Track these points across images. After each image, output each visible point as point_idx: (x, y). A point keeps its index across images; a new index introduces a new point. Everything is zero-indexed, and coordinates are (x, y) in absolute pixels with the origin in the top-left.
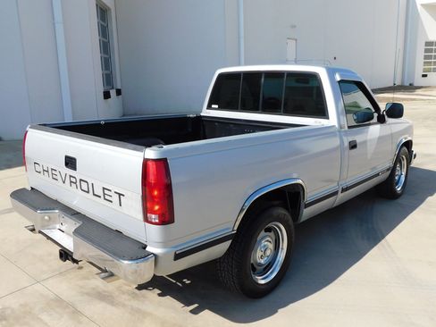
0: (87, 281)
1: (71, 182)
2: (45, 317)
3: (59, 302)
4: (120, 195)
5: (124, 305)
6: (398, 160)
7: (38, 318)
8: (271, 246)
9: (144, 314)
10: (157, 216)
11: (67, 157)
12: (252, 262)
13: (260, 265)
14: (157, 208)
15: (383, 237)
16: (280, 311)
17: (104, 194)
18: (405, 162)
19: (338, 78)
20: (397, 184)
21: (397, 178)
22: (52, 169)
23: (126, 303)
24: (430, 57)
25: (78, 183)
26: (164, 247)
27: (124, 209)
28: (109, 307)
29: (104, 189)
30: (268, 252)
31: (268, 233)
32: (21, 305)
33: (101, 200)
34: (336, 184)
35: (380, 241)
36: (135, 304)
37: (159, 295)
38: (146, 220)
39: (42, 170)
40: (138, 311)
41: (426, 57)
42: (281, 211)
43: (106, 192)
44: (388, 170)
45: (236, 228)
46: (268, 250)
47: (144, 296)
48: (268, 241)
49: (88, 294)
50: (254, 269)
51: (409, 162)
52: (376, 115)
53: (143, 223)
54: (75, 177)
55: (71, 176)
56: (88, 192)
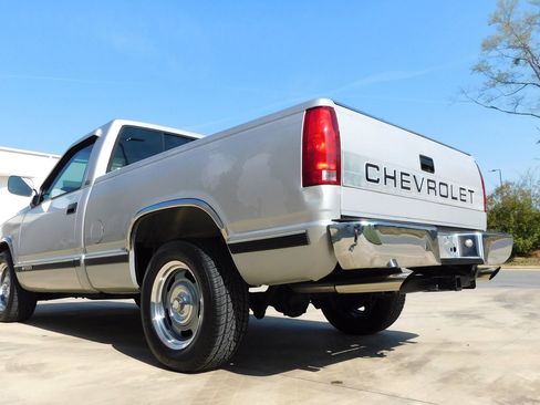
1: (429, 188)
4: (471, 192)
25: (437, 189)
29: (461, 189)
39: (382, 177)
54: (434, 182)
55: (429, 181)
56: (446, 197)
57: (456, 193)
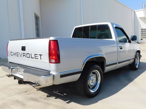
0: (28, 95)
1: (23, 55)
2: (12, 106)
3: (17, 102)
4: (41, 55)
5: (42, 102)
6: (136, 57)
7: (10, 107)
8: (95, 79)
9: (49, 104)
10: (54, 60)
11: (22, 47)
12: (88, 84)
13: (91, 86)
14: (54, 57)
15: (133, 80)
16: (99, 101)
17: (35, 56)
18: (138, 58)
19: (115, 26)
20: (136, 65)
21: (136, 63)
22: (17, 53)
23: (43, 101)
24: (143, 34)
25: (26, 55)
26: (57, 72)
27: (42, 60)
28: (36, 102)
29: (35, 54)
30: (94, 81)
31: (93, 74)
32: (3, 103)
33: (34, 59)
34: (116, 60)
35: (132, 81)
36: (46, 101)
37: (55, 98)
38: (50, 62)
39: (13, 54)
40: (47, 103)
41: (142, 34)
42: (98, 66)
43: (36, 55)
44: (133, 59)
45: (82, 69)
46: (94, 80)
47: (49, 99)
48: (93, 77)
49: (28, 99)
50: (89, 87)
51: (140, 58)
52: (128, 40)
53: (49, 63)
54: (25, 53)
55: (23, 53)
56: (29, 58)
57: (33, 56)
